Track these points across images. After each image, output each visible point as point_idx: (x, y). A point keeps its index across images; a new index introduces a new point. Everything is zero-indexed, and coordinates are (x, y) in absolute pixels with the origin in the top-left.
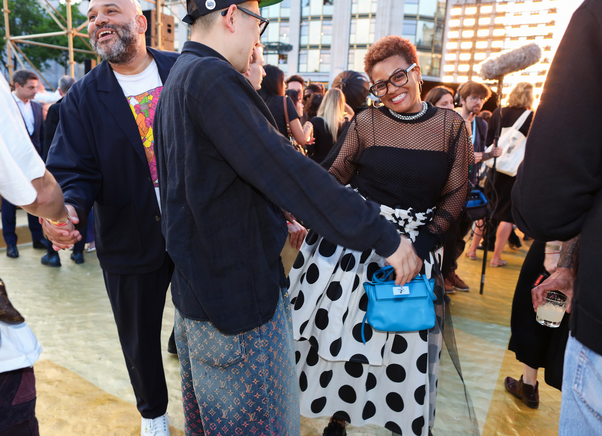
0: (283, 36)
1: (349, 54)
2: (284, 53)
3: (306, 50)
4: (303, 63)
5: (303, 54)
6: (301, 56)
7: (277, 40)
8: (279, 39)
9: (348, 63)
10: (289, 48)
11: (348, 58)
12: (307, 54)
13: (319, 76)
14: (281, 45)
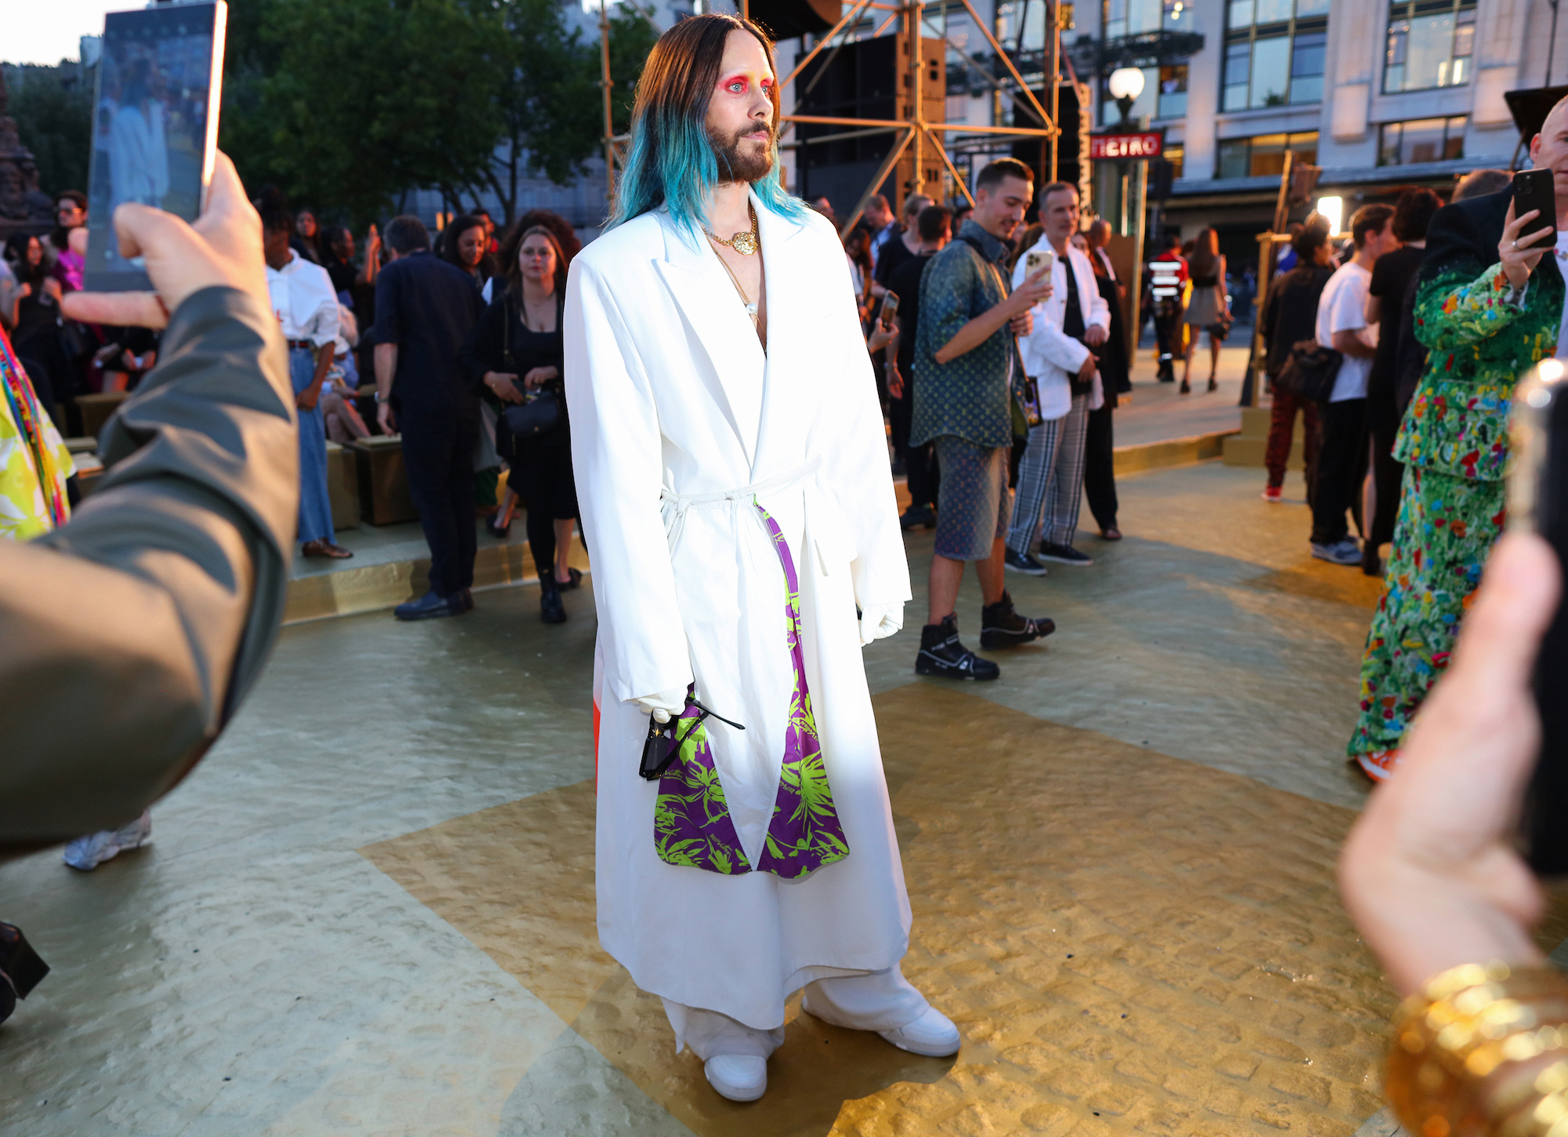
0: (1172, 10)
1: (1388, 36)
2: (1178, 59)
3: (1247, 42)
4: (1236, 84)
5: (1237, 56)
6: (1231, 64)
7: (1155, 25)
8: (1163, 21)
9: (1386, 65)
10: (1192, 43)
11: (1387, 48)
12: (1250, 55)
13: (1288, 115)
14: (1166, 37)
